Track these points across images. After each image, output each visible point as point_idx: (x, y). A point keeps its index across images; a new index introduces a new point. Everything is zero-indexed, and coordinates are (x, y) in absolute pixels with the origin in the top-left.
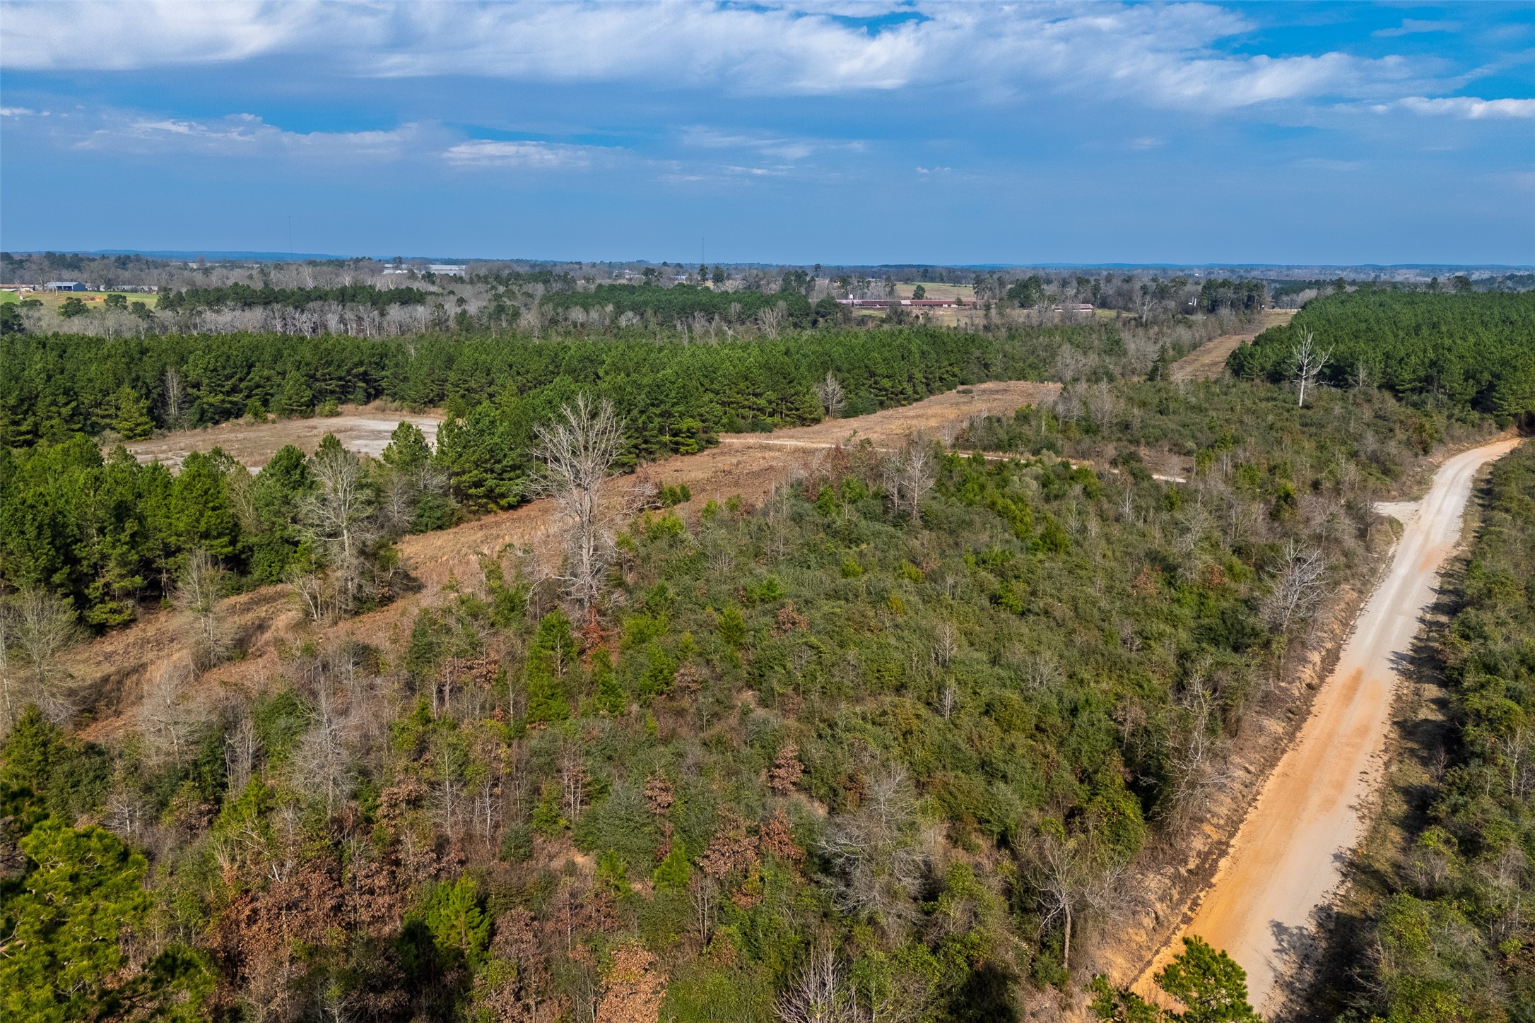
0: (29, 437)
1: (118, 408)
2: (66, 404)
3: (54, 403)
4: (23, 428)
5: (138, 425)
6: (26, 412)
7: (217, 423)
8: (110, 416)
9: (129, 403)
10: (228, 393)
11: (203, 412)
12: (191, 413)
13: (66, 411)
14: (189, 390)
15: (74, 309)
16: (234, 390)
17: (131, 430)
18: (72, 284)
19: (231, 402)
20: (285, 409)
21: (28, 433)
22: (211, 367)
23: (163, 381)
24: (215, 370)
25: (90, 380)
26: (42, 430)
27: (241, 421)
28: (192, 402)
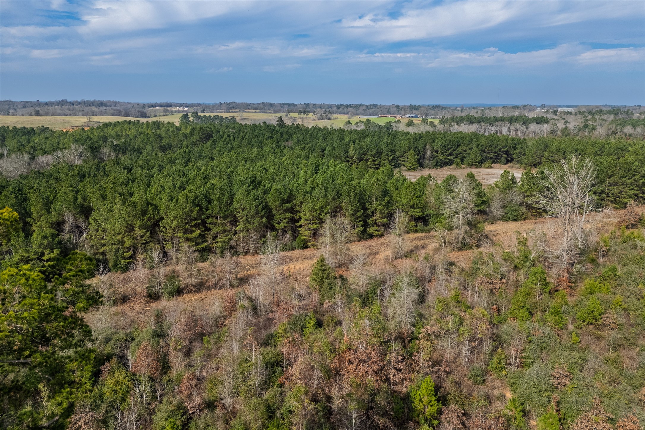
0: (377, 166)
1: (408, 158)
2: (391, 155)
3: (387, 155)
4: (376, 163)
5: (413, 165)
6: (377, 157)
7: (442, 167)
8: (404, 161)
9: (411, 156)
10: (448, 156)
11: (437, 162)
12: (433, 162)
13: (390, 158)
14: (434, 153)
15: (410, 124)
16: (451, 154)
17: (410, 167)
18: (413, 115)
19: (448, 159)
20: (469, 164)
21: (377, 165)
22: (443, 145)
23: (425, 149)
24: (444, 146)
25: (400, 147)
26: (382, 164)
27: (451, 167)
28: (434, 158)
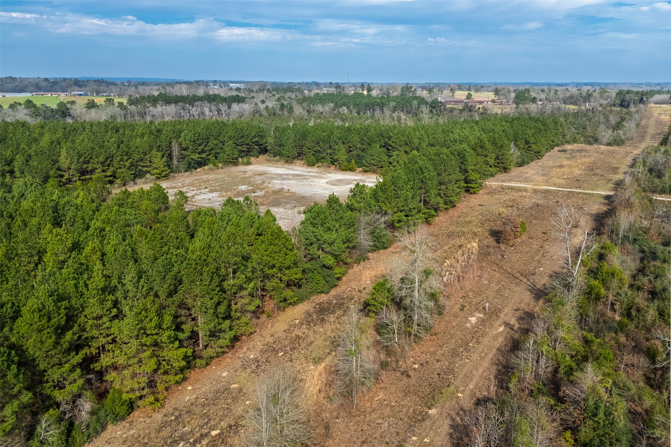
0: (111, 178)
1: (151, 162)
2: (127, 160)
3: (121, 160)
4: (108, 174)
5: (163, 171)
6: (109, 166)
7: (196, 169)
8: (147, 166)
9: (159, 161)
10: (199, 153)
11: (190, 163)
12: (183, 165)
13: (127, 164)
14: (183, 152)
15: (91, 105)
16: (203, 152)
17: (159, 174)
18: (82, 93)
19: (201, 158)
20: (226, 161)
21: (111, 176)
22: (192, 140)
23: (170, 147)
24: (194, 141)
25: (137, 147)
26: (117, 175)
27: (206, 167)
28: (184, 158)
